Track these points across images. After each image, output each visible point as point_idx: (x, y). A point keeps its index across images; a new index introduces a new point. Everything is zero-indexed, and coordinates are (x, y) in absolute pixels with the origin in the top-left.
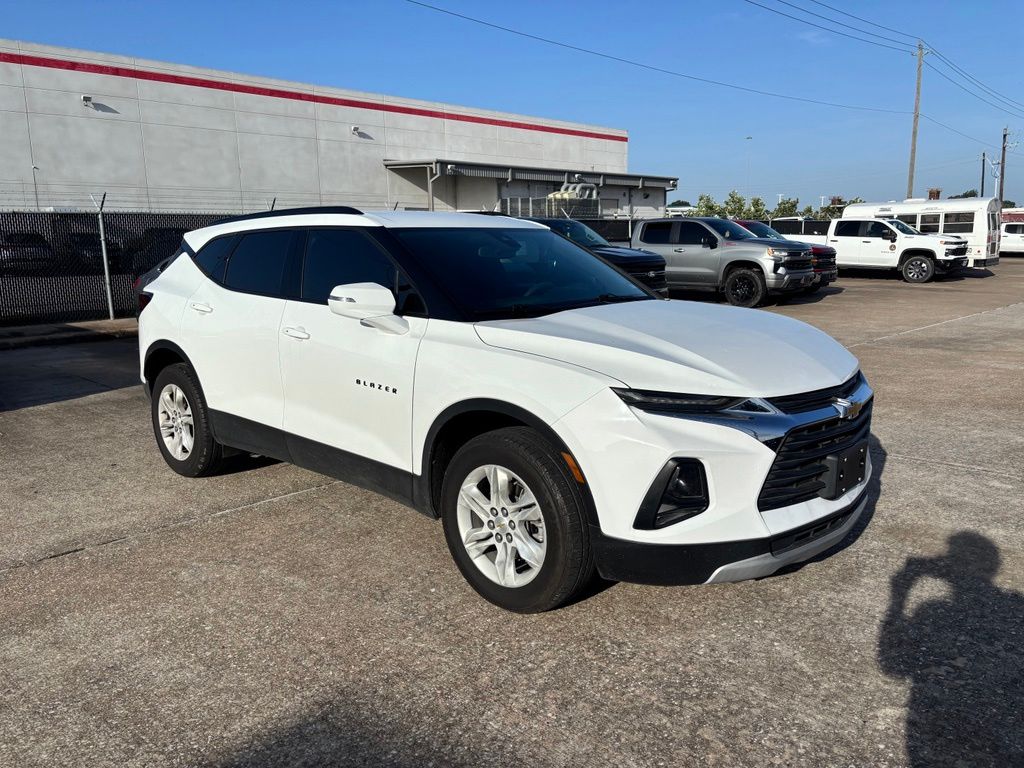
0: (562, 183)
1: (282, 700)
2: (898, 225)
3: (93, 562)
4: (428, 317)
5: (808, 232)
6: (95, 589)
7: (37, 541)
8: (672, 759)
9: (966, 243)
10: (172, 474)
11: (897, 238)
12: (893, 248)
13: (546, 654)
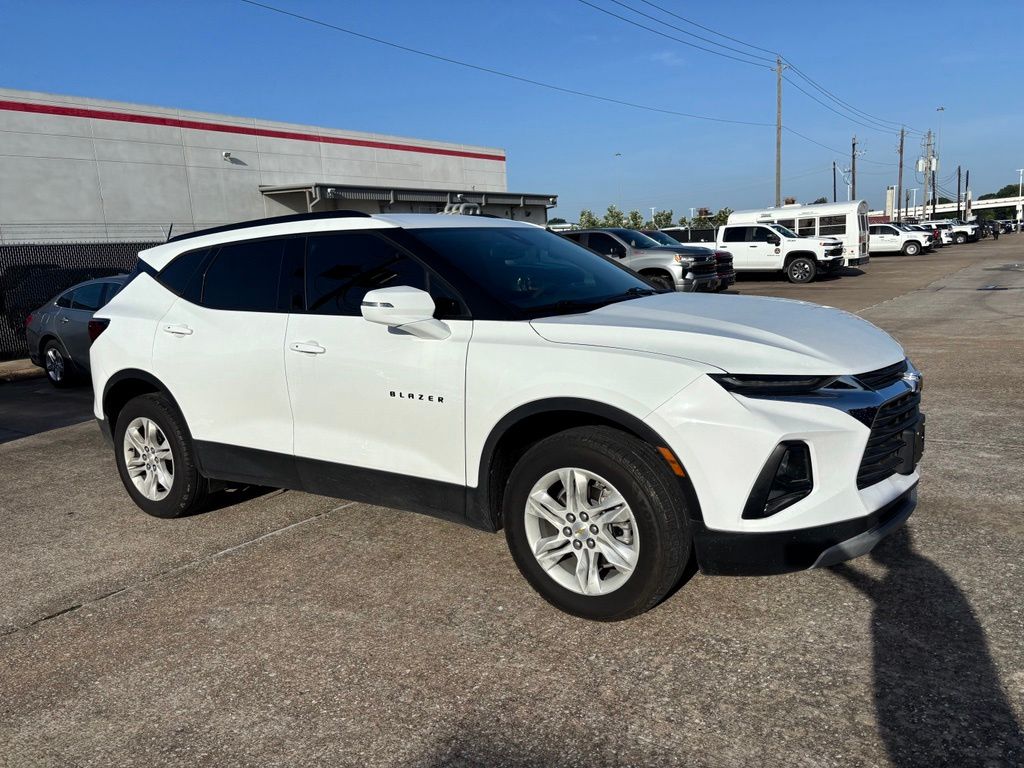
0: (444, 204)
1: (399, 742)
2: (779, 229)
3: (99, 619)
4: (472, 319)
5: (696, 239)
6: (117, 647)
7: (20, 602)
8: (847, 751)
9: (841, 243)
10: (143, 517)
11: (781, 242)
12: (777, 251)
13: (657, 659)
